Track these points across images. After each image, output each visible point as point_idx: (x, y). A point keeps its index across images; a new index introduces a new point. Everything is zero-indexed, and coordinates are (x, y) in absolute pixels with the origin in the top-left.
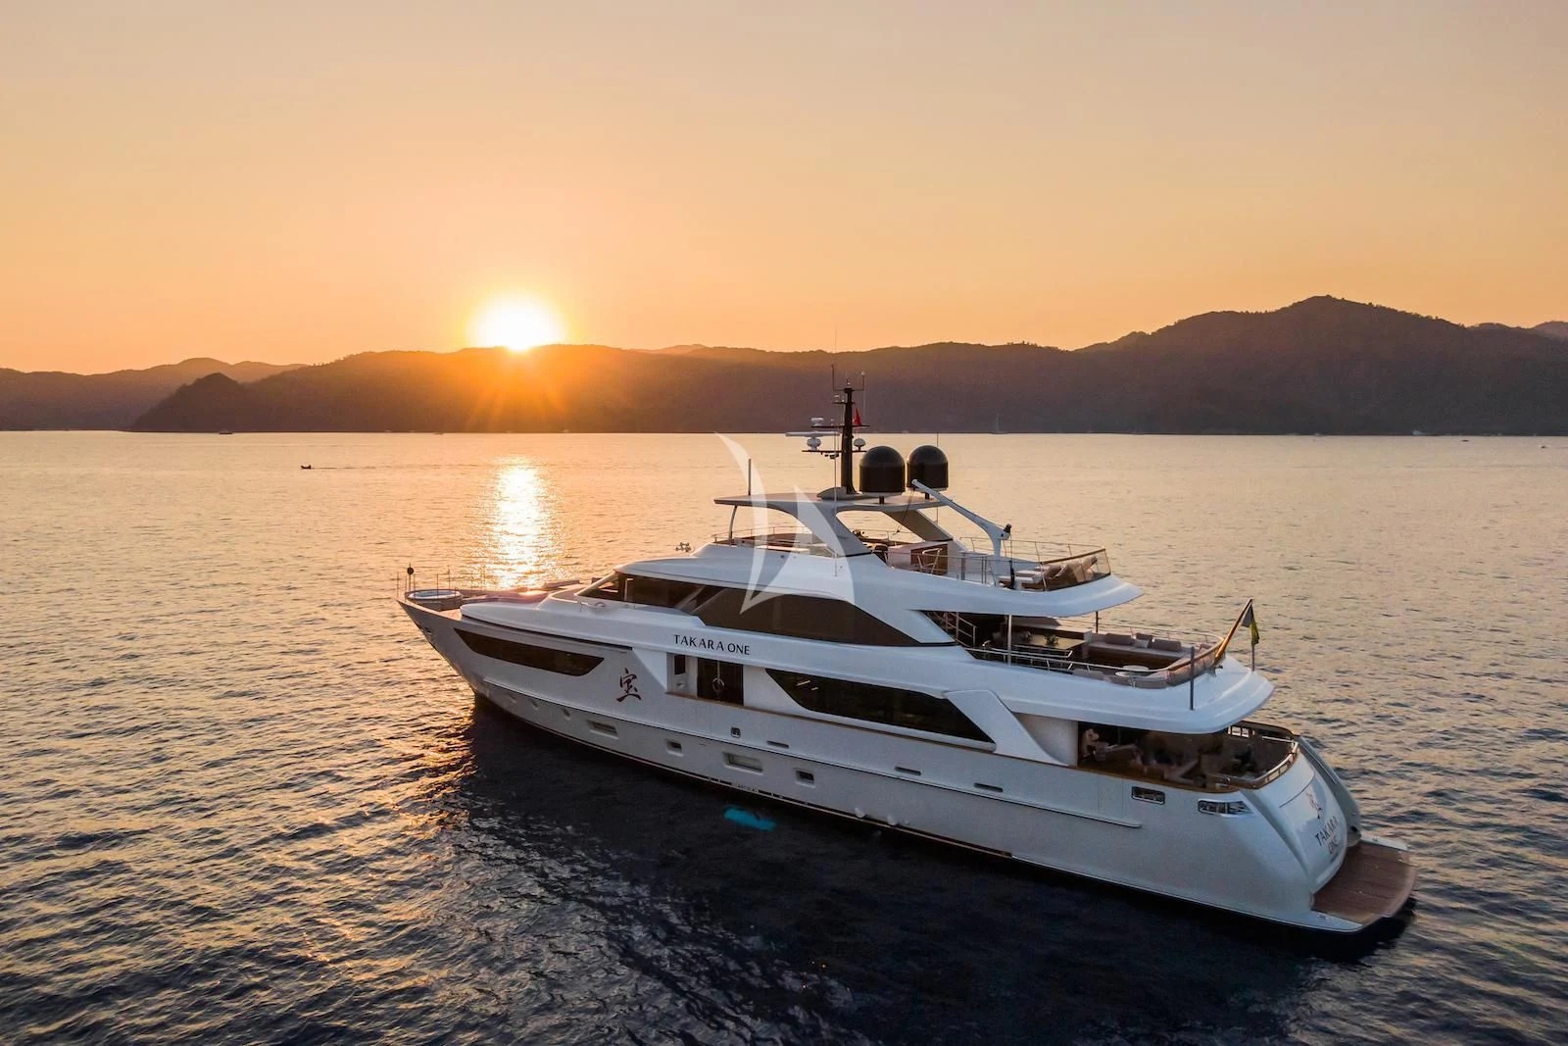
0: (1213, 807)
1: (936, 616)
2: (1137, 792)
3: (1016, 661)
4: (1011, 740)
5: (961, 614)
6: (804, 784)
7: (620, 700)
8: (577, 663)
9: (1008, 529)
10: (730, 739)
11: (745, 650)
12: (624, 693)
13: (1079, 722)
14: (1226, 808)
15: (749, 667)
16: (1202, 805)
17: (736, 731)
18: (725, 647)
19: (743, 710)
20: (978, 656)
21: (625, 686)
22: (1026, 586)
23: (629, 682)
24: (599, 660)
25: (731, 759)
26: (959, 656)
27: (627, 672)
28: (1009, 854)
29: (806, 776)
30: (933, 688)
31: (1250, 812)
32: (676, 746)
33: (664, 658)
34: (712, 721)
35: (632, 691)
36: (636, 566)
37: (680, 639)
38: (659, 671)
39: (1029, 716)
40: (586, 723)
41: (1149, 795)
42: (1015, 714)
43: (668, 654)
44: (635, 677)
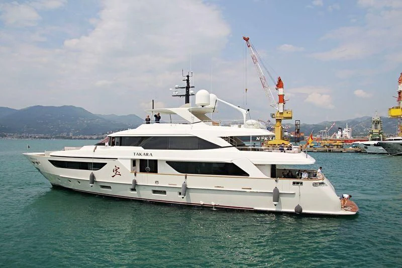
0: (316, 184)
1: (226, 139)
2: (294, 183)
7: (113, 177)
8: (97, 166)
10: (155, 184)
12: (115, 174)
15: (160, 160)
16: (314, 184)
17: (157, 182)
19: (157, 174)
20: (240, 149)
21: (115, 172)
23: (117, 170)
24: (105, 164)
25: (154, 191)
27: (116, 167)
30: (228, 160)
31: (326, 184)
32: (134, 190)
33: (130, 161)
34: (148, 179)
35: (118, 173)
37: (136, 154)
38: (128, 165)
39: (261, 165)
40: (99, 187)
41: (298, 183)
42: (255, 165)
43: (131, 159)
44: (119, 168)
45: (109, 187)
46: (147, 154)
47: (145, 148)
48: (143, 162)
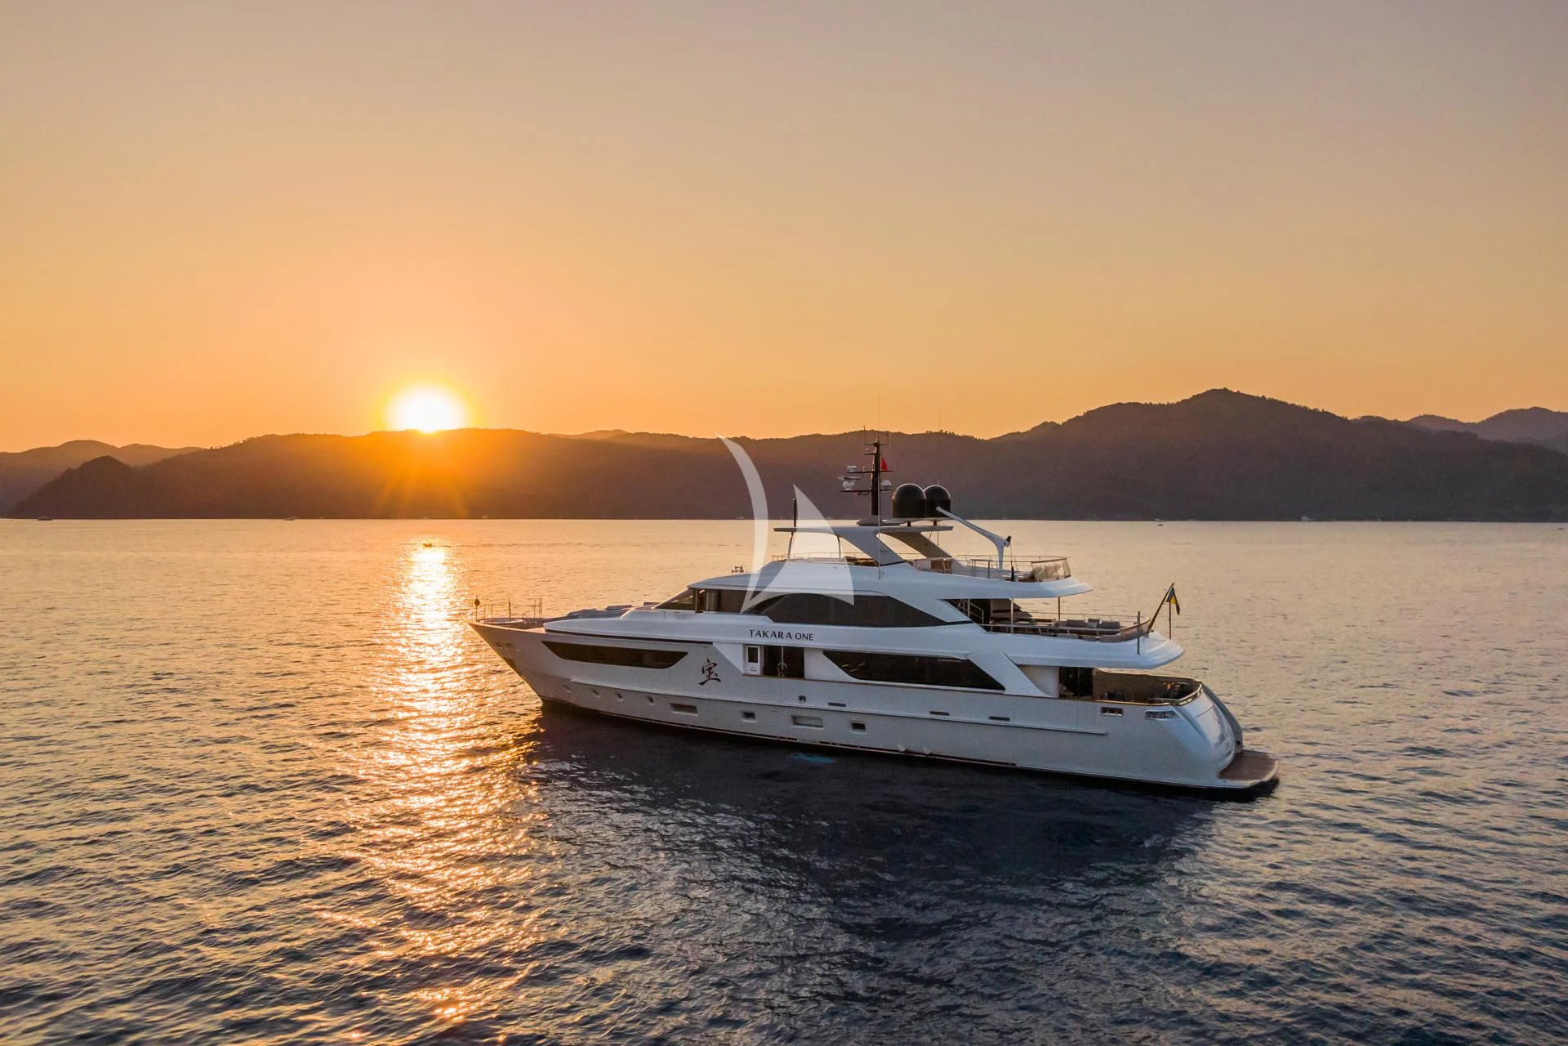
0: (1155, 714)
1: (954, 602)
2: (1104, 710)
3: (1017, 631)
4: (1016, 683)
5: (972, 601)
6: (858, 733)
7: (702, 684)
8: (664, 658)
9: (1009, 539)
10: (797, 703)
11: (809, 637)
12: (706, 678)
13: (1060, 668)
14: (1163, 715)
15: (808, 649)
16: (1149, 714)
17: (802, 698)
18: (793, 636)
19: (806, 682)
20: (987, 629)
21: (707, 673)
22: (1020, 580)
23: (710, 668)
24: (682, 655)
25: (796, 720)
26: (975, 630)
27: (709, 661)
28: (1014, 765)
29: (859, 726)
30: (957, 652)
31: (1178, 717)
32: (750, 715)
33: (741, 648)
34: (784, 691)
35: (713, 676)
36: (705, 583)
37: (754, 633)
38: (736, 658)
39: (1029, 666)
40: (669, 706)
41: (1112, 711)
42: (1019, 666)
43: (745, 645)
44: (715, 665)
45: (692, 709)
46: (781, 635)
47: (776, 619)
48: (772, 653)
